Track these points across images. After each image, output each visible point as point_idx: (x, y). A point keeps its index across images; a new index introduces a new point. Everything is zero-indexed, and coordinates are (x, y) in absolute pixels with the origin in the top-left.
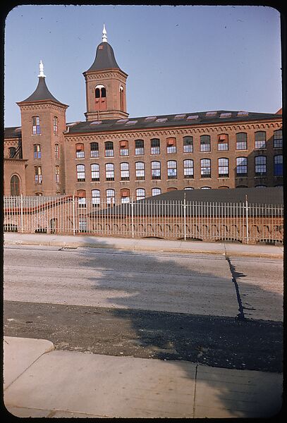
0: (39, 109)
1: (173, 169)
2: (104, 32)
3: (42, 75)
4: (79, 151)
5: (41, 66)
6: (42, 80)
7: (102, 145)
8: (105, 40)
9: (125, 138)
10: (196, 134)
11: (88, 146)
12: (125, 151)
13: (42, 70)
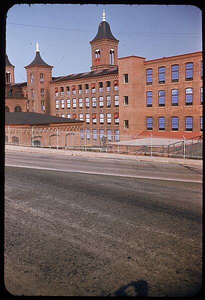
0: (34, 70)
1: (95, 102)
2: (104, 14)
3: (38, 50)
4: (56, 92)
5: (37, 46)
6: (38, 53)
7: (65, 89)
8: (104, 20)
9: (74, 84)
10: (104, 80)
11: (59, 89)
12: (74, 92)
13: (37, 47)
